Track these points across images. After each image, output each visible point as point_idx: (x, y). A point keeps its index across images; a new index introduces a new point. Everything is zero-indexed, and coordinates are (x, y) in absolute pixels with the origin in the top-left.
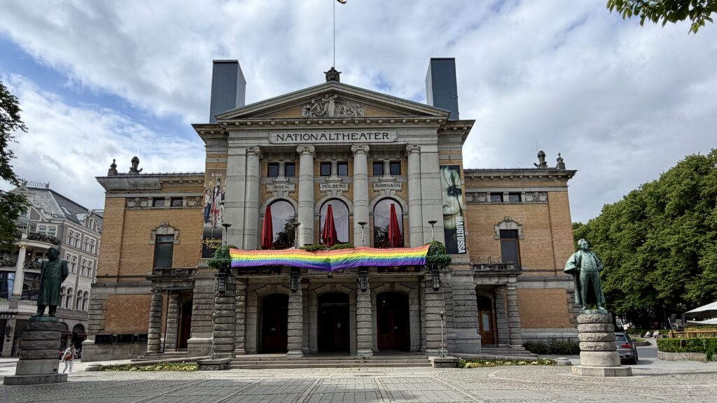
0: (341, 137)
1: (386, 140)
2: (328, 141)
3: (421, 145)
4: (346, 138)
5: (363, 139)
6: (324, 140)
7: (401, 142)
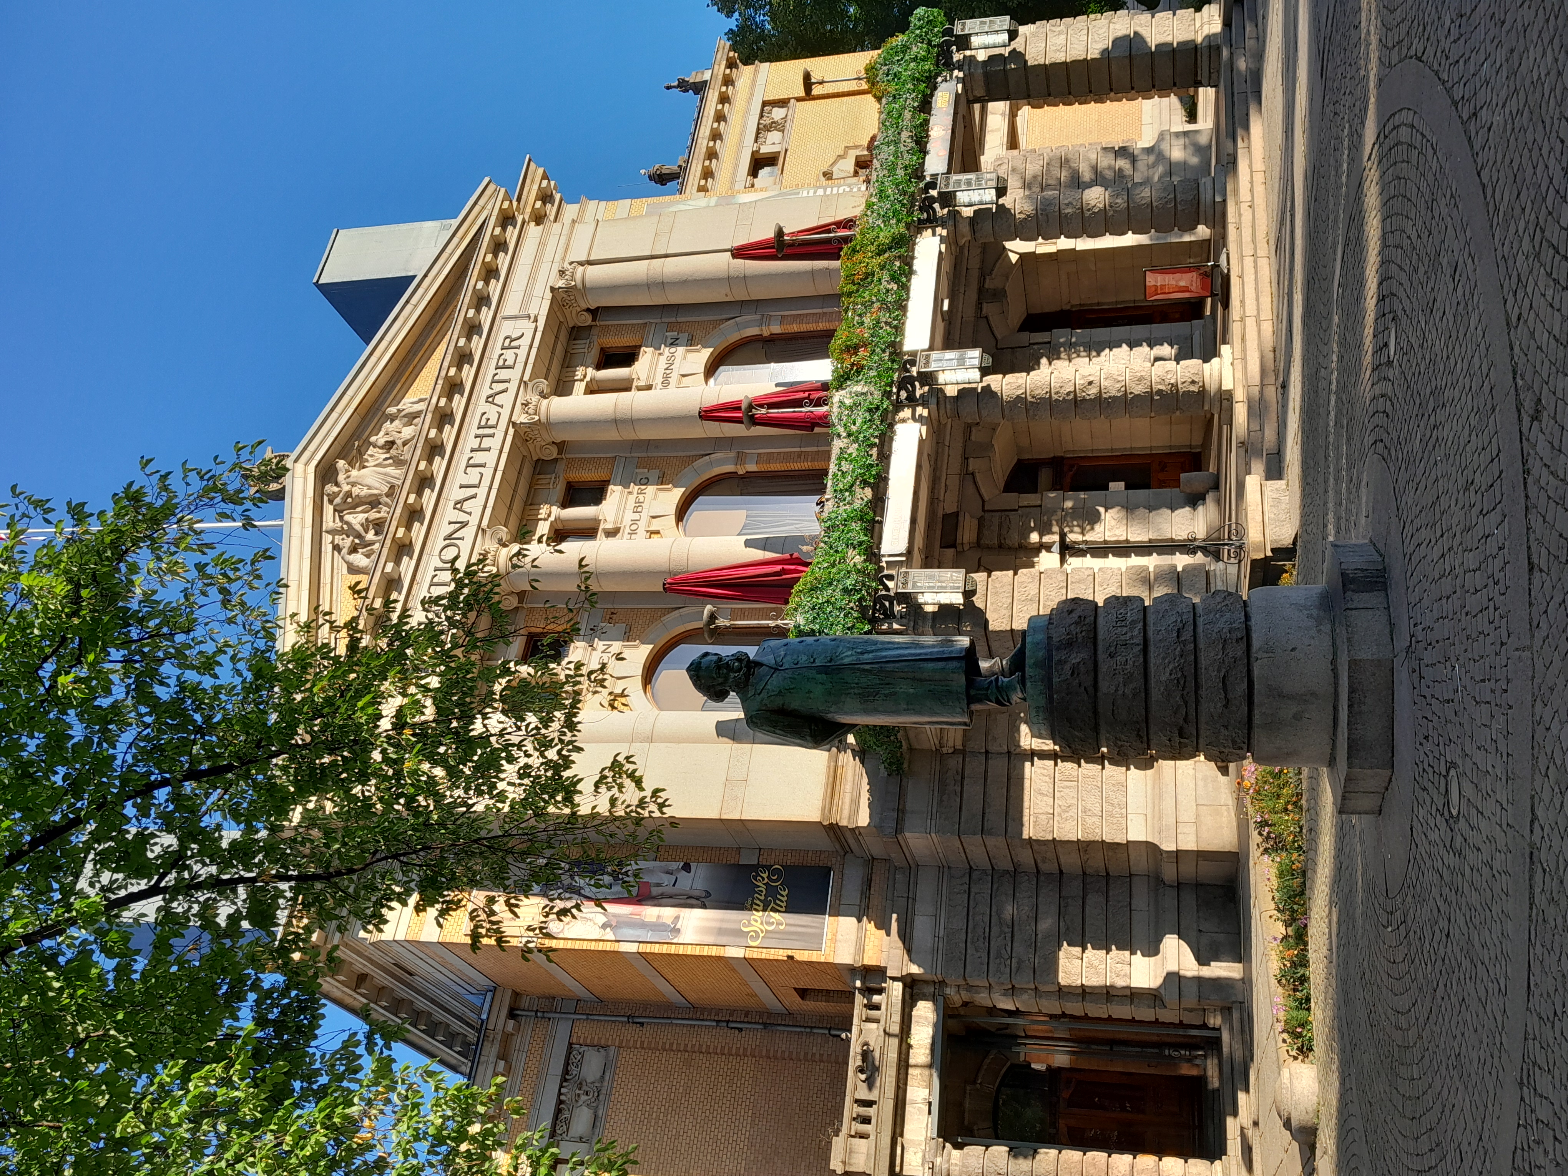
0: (479, 458)
1: (525, 342)
2: (482, 492)
3: (563, 259)
4: (486, 443)
5: (506, 400)
6: (474, 507)
7: (541, 307)
